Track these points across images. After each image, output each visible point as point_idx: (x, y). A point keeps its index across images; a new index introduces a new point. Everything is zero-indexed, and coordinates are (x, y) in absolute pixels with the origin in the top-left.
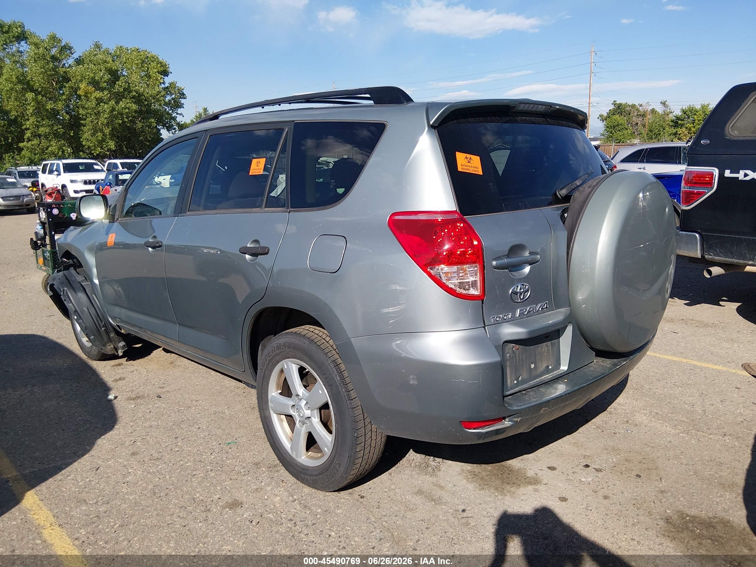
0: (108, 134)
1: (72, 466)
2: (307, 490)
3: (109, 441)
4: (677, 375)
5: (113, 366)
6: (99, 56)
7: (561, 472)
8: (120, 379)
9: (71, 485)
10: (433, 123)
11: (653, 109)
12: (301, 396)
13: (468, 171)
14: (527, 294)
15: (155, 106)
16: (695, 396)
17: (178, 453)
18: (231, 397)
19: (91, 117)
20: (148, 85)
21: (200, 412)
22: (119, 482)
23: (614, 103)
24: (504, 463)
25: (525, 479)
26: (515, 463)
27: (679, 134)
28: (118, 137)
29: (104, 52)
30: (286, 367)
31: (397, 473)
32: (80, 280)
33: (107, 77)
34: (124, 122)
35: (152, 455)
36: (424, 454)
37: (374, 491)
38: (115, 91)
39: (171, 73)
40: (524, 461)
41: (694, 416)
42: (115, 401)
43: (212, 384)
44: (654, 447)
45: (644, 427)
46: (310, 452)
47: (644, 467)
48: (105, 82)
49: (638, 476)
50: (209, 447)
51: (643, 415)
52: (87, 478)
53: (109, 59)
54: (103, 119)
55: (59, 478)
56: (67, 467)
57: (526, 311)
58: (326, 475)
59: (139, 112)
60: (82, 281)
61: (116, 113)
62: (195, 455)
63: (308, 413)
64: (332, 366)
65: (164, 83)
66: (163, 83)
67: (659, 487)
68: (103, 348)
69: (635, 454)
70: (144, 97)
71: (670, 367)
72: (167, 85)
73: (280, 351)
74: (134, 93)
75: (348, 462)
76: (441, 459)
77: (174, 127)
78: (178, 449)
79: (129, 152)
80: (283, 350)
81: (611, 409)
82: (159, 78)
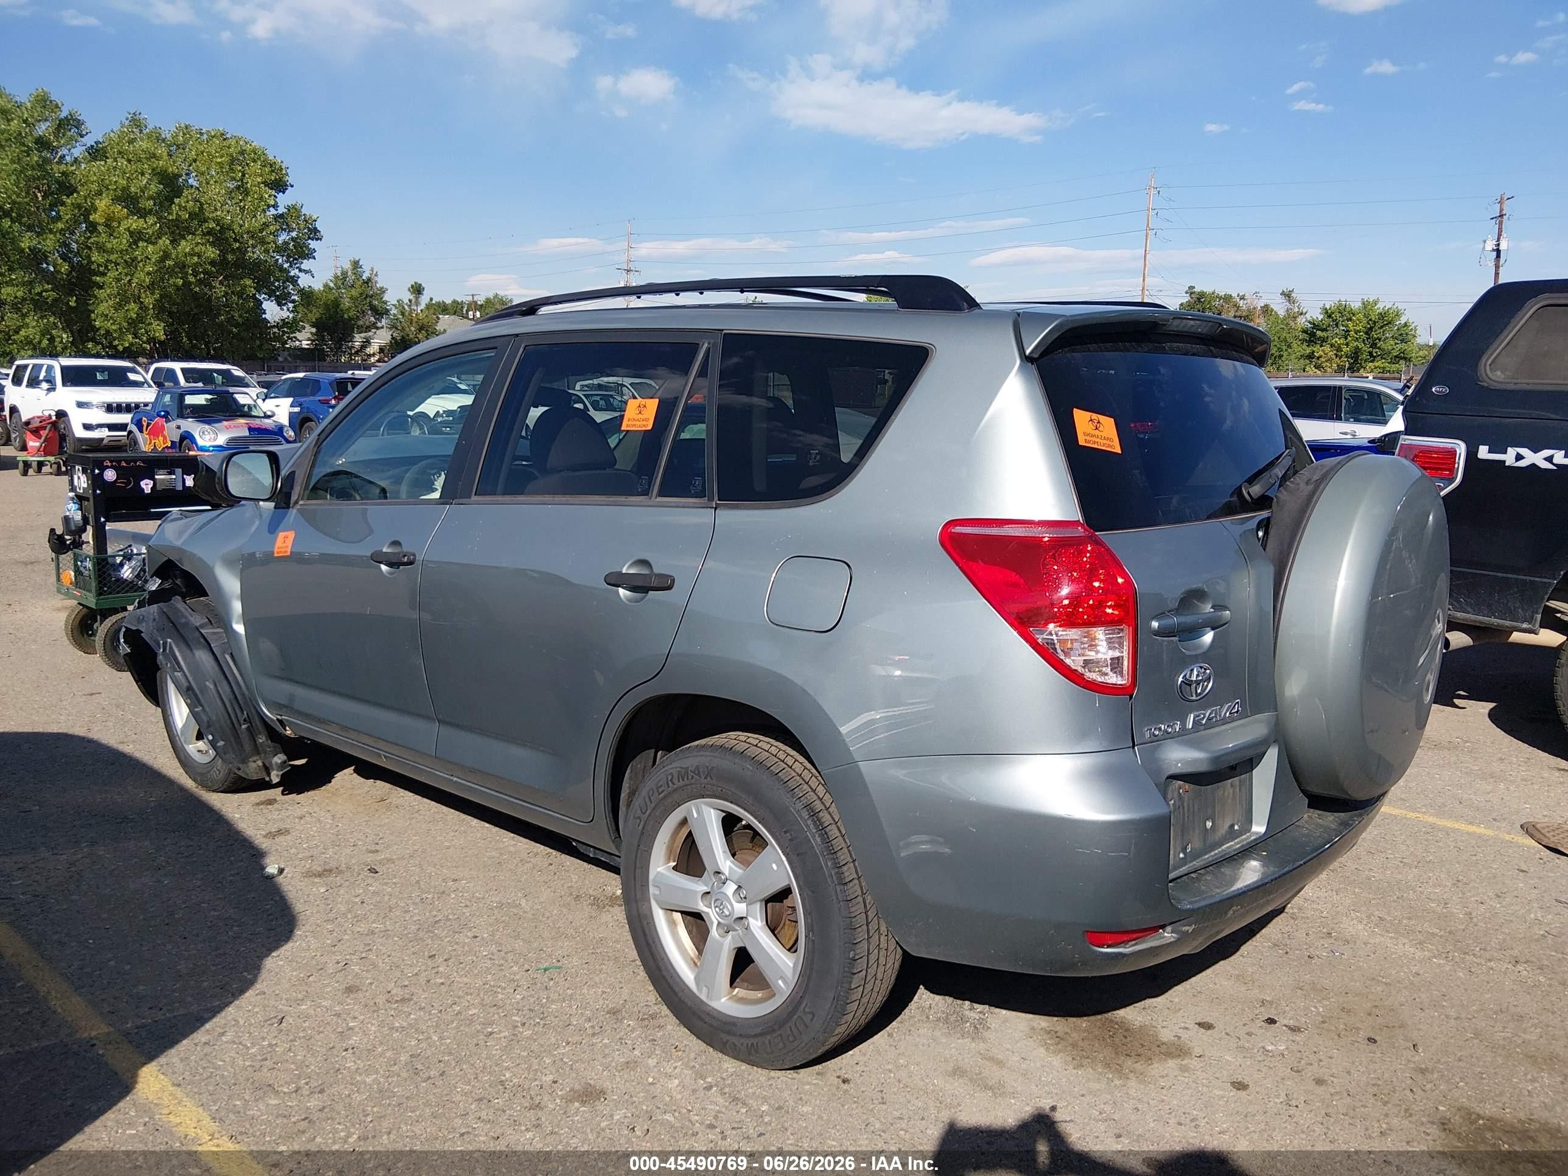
0: (151, 306)
1: (223, 1014)
2: (730, 1065)
3: (290, 961)
4: (1403, 844)
5: (258, 804)
6: (141, 143)
7: (1223, 1033)
8: (280, 832)
9: (233, 1054)
10: (1032, 352)
11: (1266, 306)
12: (727, 874)
13: (1095, 446)
14: (1207, 686)
15: (253, 253)
16: (1446, 886)
17: (444, 989)
18: (526, 874)
19: (117, 270)
20: (242, 209)
21: (468, 903)
22: (333, 1048)
23: (1191, 291)
24: (1110, 1014)
25: (1158, 1046)
26: (1131, 1014)
27: (1318, 358)
28: (171, 314)
29: (149, 136)
30: (695, 815)
31: (905, 1034)
32: (198, 624)
33: (155, 188)
34: (187, 284)
35: (389, 992)
36: (951, 996)
37: (867, 1069)
38: (171, 218)
39: (292, 186)
40: (1149, 1011)
41: (1452, 923)
42: (280, 879)
43: (479, 845)
44: (1390, 984)
45: (1363, 946)
46: (737, 990)
47: (1379, 1024)
48: (150, 198)
49: (1372, 1041)
50: (505, 976)
51: (1355, 922)
52: (264, 1039)
53: (162, 151)
54: (143, 276)
55: (203, 1040)
56: (213, 1016)
57: (1203, 718)
58: (780, 1035)
59: (221, 264)
60: (203, 626)
61: (171, 263)
62: (482, 993)
63: (740, 908)
64: (805, 814)
65: (275, 206)
66: (273, 206)
67: (1414, 1062)
68: (240, 766)
69: (1356, 999)
70: (234, 232)
71: (1387, 827)
72: (281, 210)
73: (686, 782)
74: (212, 225)
75: (832, 1009)
76: (987, 1006)
77: (293, 297)
78: (441, 981)
79: (194, 346)
80: (693, 781)
81: (1292, 908)
82: (267, 196)
